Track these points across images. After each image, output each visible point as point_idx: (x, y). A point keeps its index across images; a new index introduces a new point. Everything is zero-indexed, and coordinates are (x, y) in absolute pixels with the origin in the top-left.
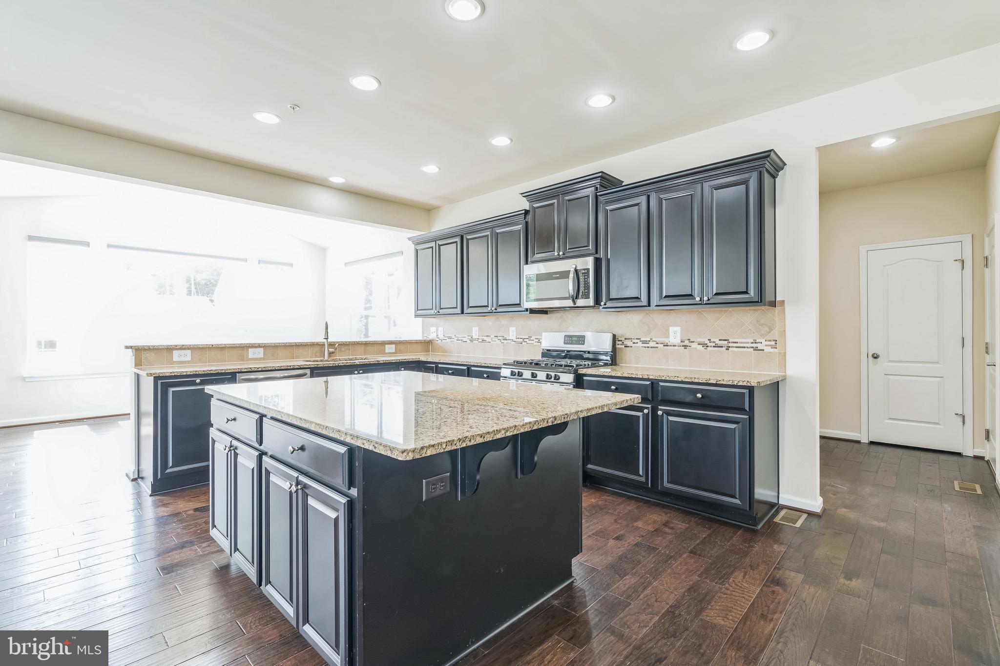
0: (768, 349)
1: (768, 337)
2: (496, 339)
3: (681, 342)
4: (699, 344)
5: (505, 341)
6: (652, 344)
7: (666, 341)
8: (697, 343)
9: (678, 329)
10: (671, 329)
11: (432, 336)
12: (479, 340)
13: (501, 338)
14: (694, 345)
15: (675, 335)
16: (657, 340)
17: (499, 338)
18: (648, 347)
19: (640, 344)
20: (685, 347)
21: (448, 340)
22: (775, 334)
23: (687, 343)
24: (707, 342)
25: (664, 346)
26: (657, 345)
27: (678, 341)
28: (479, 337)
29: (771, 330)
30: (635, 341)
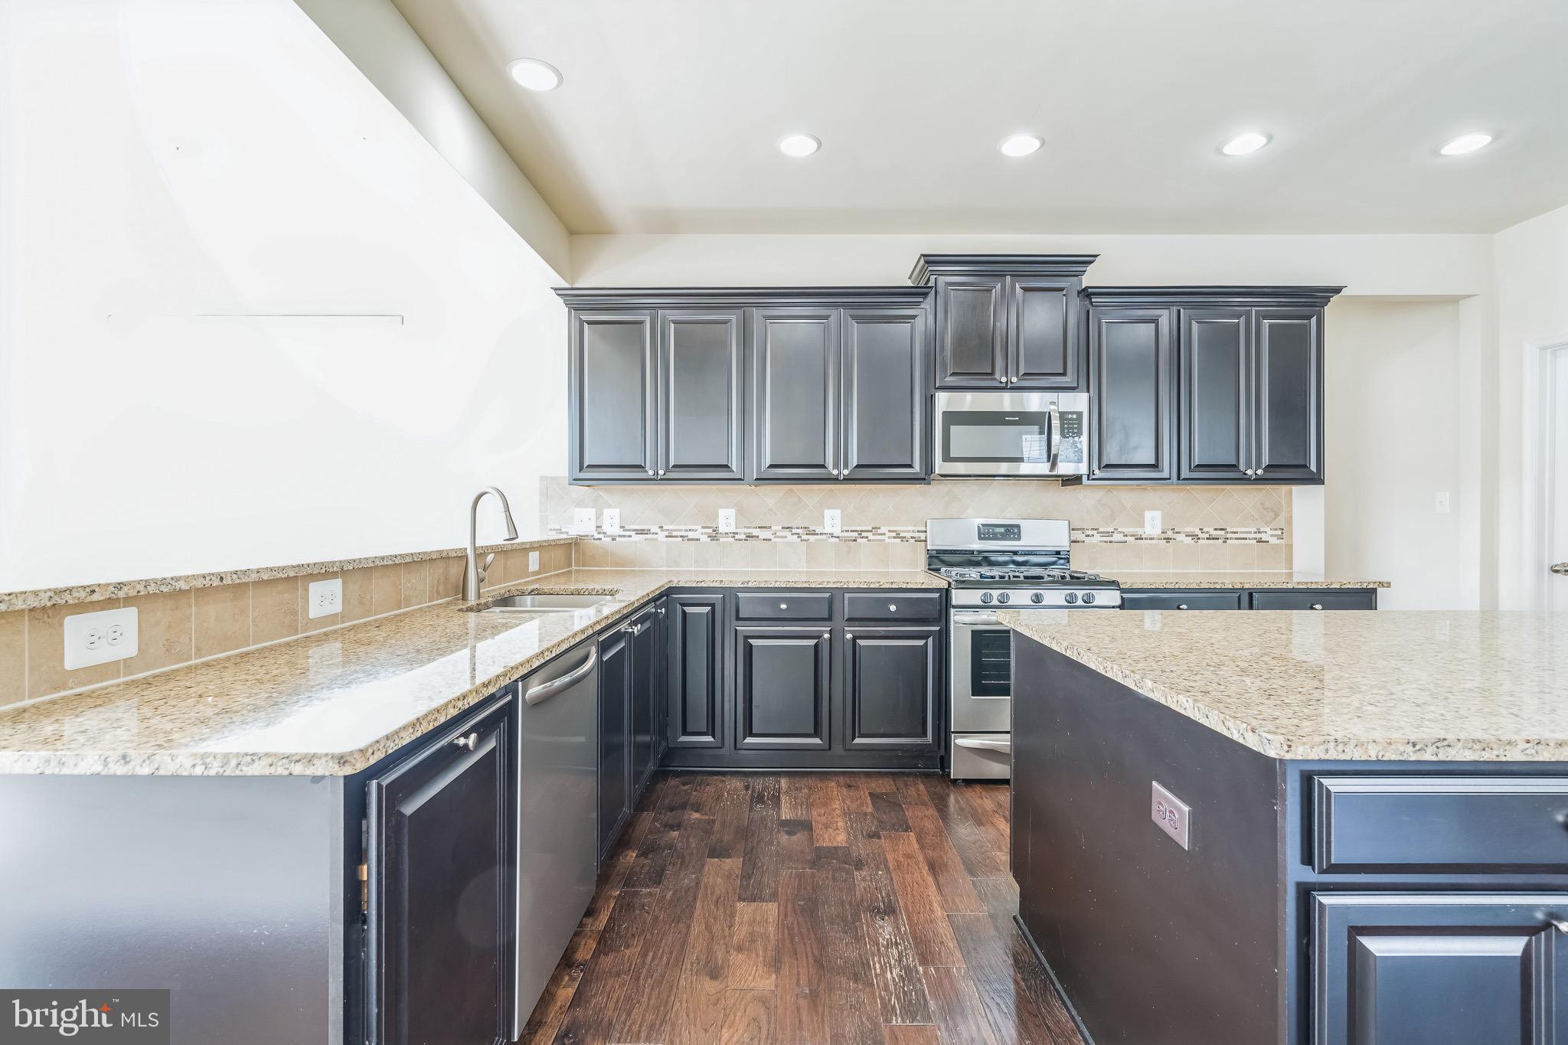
0: (1274, 541)
1: (1273, 525)
2: (787, 533)
3: (1162, 533)
4: (1187, 536)
5: (812, 538)
6: (1117, 537)
7: (1139, 531)
8: (1184, 535)
9: (1158, 514)
10: (1148, 514)
11: (574, 531)
12: (737, 537)
13: (800, 531)
14: (1181, 537)
15: (1153, 523)
16: (1126, 530)
17: (794, 531)
18: (1111, 542)
19: (1097, 538)
20: (1168, 539)
21: (636, 538)
22: (1281, 521)
23: (1170, 534)
24: (1198, 532)
25: (1137, 539)
26: (1125, 539)
27: (1156, 531)
28: (738, 531)
29: (1277, 515)
30: (1090, 532)
